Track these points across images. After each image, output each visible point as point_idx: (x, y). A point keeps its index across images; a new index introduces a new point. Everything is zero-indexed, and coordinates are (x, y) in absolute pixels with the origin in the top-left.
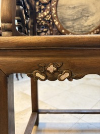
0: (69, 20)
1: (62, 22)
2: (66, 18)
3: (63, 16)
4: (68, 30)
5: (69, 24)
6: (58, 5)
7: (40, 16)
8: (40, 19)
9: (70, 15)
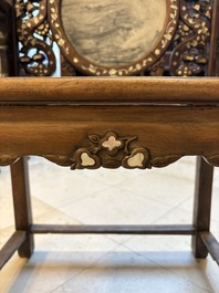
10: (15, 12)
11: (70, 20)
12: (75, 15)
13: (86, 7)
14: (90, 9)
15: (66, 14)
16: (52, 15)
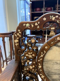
0: (55, 74)
3: (50, 70)
6: (44, 60)
7: (25, 69)
8: (26, 72)
9: (57, 70)
10: (21, 64)
11: (47, 67)
12: (50, 66)
14: (57, 63)
15: (45, 65)
16: (39, 66)
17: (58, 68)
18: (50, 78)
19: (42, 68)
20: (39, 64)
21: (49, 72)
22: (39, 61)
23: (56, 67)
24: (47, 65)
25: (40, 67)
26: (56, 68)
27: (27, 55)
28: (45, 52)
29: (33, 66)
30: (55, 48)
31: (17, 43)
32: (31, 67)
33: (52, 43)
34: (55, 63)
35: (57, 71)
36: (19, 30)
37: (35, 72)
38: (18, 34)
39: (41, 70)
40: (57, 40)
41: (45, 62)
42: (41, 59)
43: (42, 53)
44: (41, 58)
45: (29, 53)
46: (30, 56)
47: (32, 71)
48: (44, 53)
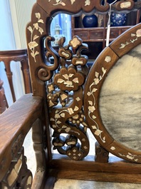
0: (128, 126)
1: (112, 129)
2: (120, 122)
3: (115, 116)
4: (126, 144)
5: (127, 133)
6: (102, 93)
7: (57, 116)
8: (59, 122)
10: (48, 103)
11: (109, 110)
13: (131, 98)
14: (134, 100)
15: (104, 105)
16: (89, 107)
17: (136, 112)
18: (114, 136)
19: (97, 112)
20: (91, 103)
21: (114, 121)
22: (89, 94)
23: (131, 109)
24: (108, 105)
25: (92, 109)
26: (129, 112)
27: (60, 81)
28: (105, 72)
29: (77, 109)
30: (129, 61)
31: (36, 49)
32: (71, 111)
33: (123, 46)
34: (129, 100)
35: (132, 118)
36: (38, 15)
37: (81, 122)
38: (36, 25)
39: (94, 117)
40: (136, 37)
41: (105, 98)
42: (95, 90)
43: (97, 74)
44: (94, 86)
45: (66, 76)
46: (69, 84)
47: (73, 119)
48: (101, 73)
